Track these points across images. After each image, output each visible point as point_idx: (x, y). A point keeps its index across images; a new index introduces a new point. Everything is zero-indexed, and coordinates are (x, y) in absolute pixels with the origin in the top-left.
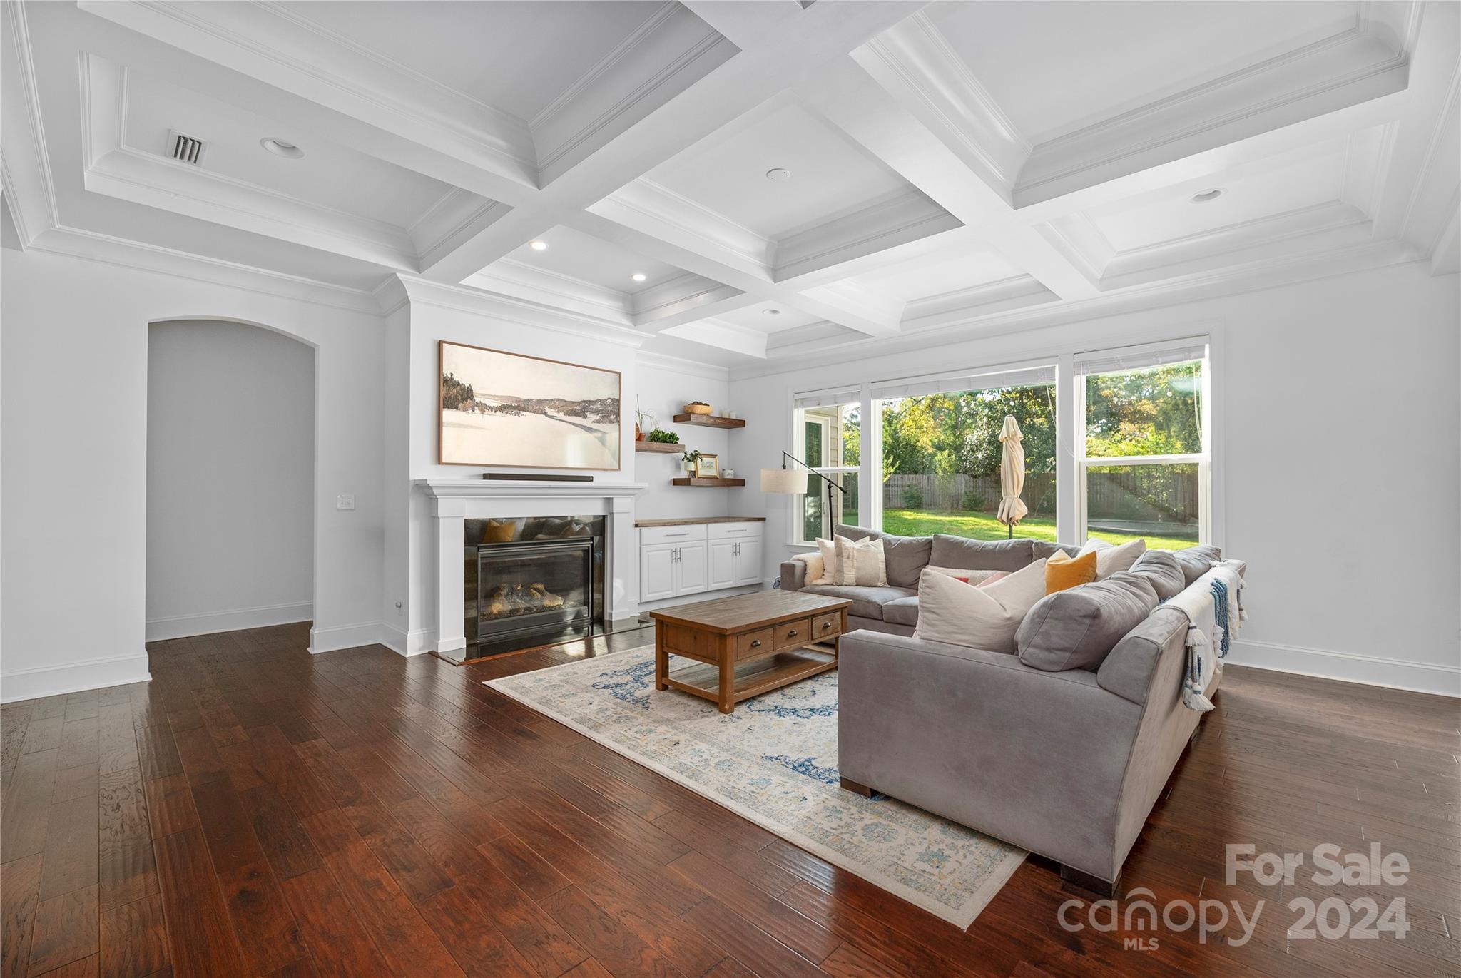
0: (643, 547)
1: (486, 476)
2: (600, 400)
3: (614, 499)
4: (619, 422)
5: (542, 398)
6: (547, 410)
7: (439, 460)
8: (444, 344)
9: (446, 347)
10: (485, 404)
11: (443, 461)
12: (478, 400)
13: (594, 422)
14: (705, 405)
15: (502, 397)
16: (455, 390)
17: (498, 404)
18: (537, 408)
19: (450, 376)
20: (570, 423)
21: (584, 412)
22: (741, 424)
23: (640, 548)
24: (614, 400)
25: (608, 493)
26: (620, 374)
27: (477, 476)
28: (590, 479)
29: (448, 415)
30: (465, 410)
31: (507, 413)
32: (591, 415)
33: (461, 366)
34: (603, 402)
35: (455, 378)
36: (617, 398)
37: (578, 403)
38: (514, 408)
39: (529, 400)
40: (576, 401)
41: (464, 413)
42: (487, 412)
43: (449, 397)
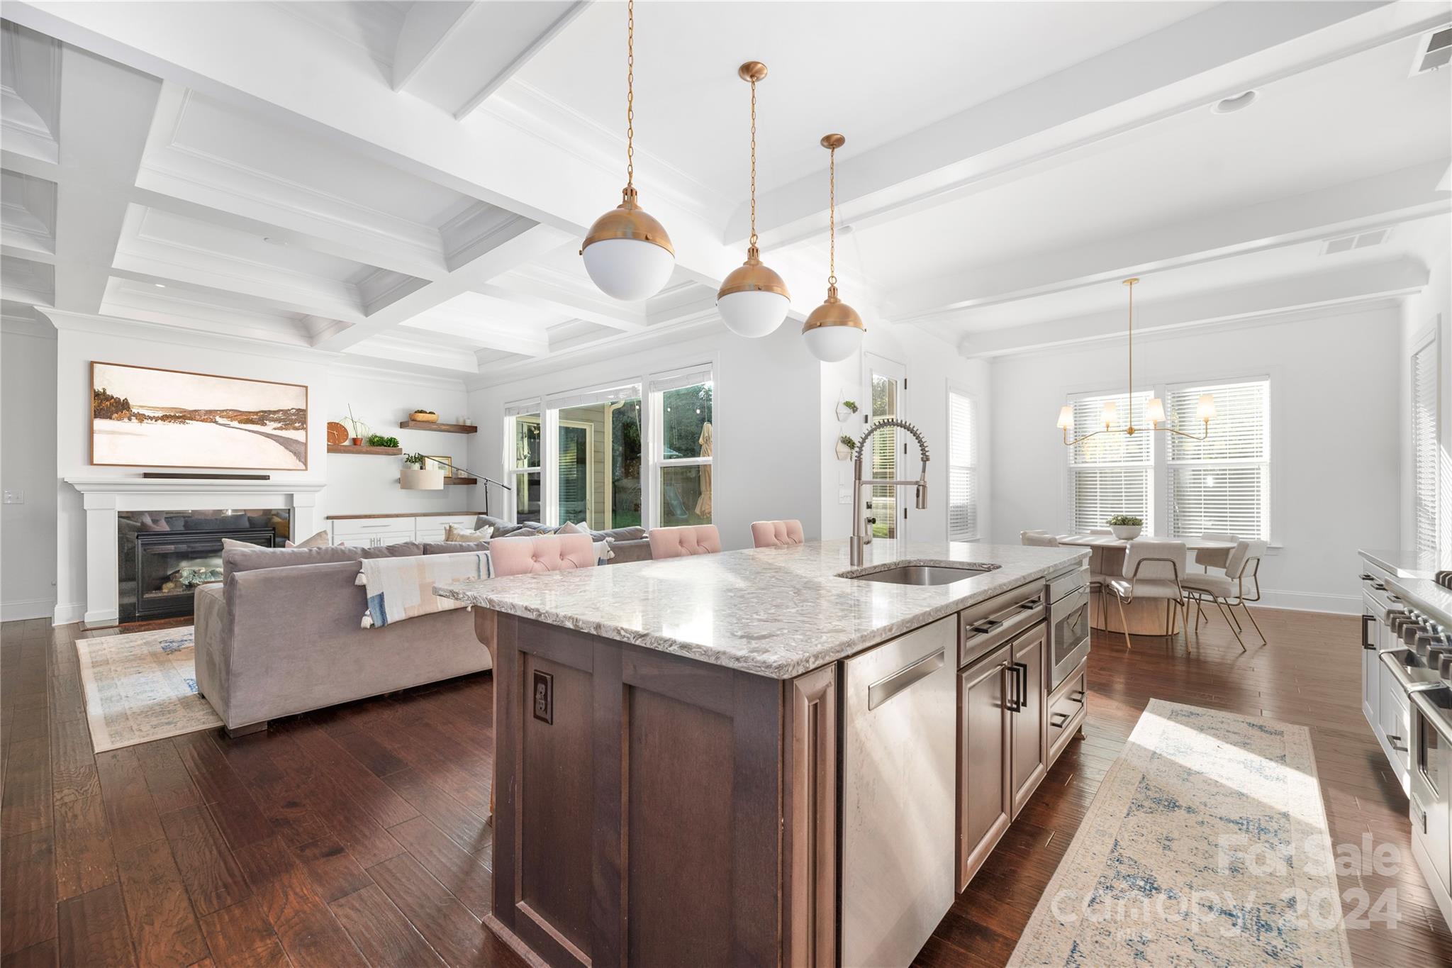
0: (335, 537)
1: (146, 475)
2: (282, 410)
3: (294, 496)
4: (306, 429)
5: (212, 409)
6: (218, 418)
7: (91, 463)
8: (95, 364)
9: (97, 367)
10: (144, 415)
11: (95, 462)
12: (135, 411)
13: (275, 429)
14: (430, 413)
15: (163, 408)
16: (108, 403)
17: (160, 414)
18: (206, 417)
19: (102, 391)
20: (246, 430)
21: (263, 420)
22: (473, 429)
23: (333, 537)
24: (299, 410)
25: (289, 490)
26: (306, 387)
27: (138, 475)
28: (266, 478)
29: (99, 424)
30: (120, 419)
31: (170, 422)
32: (272, 423)
33: (114, 383)
34: (285, 412)
35: (108, 392)
36: (304, 408)
37: (256, 413)
38: (179, 417)
39: (196, 411)
40: (253, 411)
41: (119, 422)
42: (146, 421)
43: (101, 409)
